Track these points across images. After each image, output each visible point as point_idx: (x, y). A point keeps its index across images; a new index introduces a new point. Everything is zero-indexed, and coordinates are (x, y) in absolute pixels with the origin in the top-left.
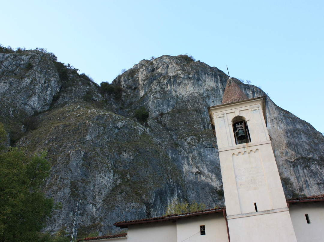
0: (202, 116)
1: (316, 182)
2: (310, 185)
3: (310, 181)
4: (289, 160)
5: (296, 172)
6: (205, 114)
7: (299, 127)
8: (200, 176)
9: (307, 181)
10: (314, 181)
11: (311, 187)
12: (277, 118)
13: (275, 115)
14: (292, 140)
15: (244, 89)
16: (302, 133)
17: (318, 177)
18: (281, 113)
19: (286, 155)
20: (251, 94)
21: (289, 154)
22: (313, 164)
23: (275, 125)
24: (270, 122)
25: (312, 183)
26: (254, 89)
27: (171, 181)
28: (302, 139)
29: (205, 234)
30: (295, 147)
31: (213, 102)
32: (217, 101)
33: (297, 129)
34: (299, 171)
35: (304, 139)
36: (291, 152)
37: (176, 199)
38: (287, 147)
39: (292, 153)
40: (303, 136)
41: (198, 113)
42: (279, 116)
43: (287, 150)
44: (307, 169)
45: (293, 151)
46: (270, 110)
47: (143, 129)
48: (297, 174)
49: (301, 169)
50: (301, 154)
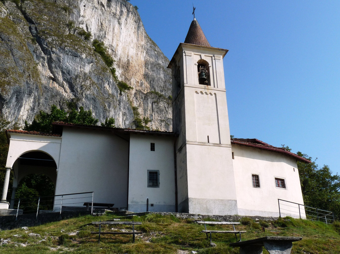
0: (70, 18)
1: (160, 119)
2: (154, 120)
3: (155, 116)
4: (142, 91)
5: (145, 104)
6: (73, 17)
7: (161, 62)
8: (53, 82)
9: (152, 116)
10: (158, 117)
11: (154, 122)
12: (143, 46)
13: (143, 43)
14: (150, 73)
15: (120, 4)
16: (161, 69)
17: (163, 114)
18: (149, 43)
19: (141, 86)
20: (126, 12)
21: (143, 86)
22: (162, 101)
23: (139, 53)
24: (135, 48)
25: (156, 118)
26: (131, 9)
27: (32, 81)
28: (160, 74)
29: (154, 150)
30: (151, 81)
31: (84, 6)
32: (88, 7)
33: (159, 64)
34: (148, 104)
35: (162, 76)
36: (146, 84)
37: (32, 101)
38: (144, 78)
39: (147, 86)
40: (161, 72)
41: (67, 13)
42: (146, 45)
43: (143, 81)
44: (156, 104)
45: (148, 83)
46: (139, 36)
47: (6, 12)
48: (146, 106)
49: (150, 103)
50: (155, 89)
